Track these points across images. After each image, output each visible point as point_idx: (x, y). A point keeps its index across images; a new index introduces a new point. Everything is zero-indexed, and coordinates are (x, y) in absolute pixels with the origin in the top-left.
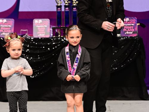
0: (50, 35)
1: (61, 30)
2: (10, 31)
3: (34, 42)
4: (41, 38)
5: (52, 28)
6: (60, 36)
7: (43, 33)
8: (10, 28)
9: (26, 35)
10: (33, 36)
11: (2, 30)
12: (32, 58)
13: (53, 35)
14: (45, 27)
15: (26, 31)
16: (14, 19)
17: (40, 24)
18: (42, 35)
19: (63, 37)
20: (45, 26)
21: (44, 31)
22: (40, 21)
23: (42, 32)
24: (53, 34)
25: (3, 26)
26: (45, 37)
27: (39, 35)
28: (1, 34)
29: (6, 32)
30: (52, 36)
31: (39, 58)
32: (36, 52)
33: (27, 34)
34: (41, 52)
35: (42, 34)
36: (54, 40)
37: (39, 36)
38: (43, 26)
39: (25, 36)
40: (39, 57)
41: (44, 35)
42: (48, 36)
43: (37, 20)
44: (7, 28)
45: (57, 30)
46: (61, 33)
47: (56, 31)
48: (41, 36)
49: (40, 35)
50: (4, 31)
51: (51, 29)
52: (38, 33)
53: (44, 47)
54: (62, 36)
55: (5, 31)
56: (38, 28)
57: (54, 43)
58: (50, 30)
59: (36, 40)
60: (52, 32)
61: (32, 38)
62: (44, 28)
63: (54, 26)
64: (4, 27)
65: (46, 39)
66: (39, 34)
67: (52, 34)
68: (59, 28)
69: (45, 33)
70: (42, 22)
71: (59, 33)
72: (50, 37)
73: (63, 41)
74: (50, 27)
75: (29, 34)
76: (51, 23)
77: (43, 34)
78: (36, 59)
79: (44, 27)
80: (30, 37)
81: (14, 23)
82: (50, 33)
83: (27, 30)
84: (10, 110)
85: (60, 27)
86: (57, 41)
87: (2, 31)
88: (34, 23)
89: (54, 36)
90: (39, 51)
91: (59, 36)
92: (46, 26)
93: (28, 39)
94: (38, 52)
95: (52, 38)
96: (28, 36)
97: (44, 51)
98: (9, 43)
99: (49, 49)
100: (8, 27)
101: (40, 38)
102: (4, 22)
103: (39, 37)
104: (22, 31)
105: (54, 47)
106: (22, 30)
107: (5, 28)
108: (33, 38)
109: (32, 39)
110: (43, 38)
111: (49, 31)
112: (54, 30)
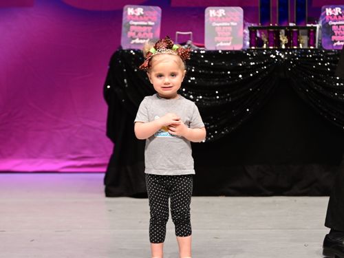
0: (244, 45)
1: (269, 32)
2: (151, 35)
3: (206, 61)
4: (222, 51)
5: (249, 28)
6: (268, 46)
7: (227, 39)
8: (151, 28)
9: (189, 45)
10: (204, 47)
11: (133, 31)
12: (201, 97)
13: (251, 45)
14: (233, 26)
15: (190, 35)
16: (161, 8)
17: (221, 18)
18: (225, 44)
19: (274, 50)
20: (233, 24)
21: (230, 36)
22: (221, 11)
23: (225, 37)
24: (250, 41)
25: (136, 23)
26: (231, 49)
27: (218, 45)
28: (131, 41)
29: (142, 37)
30: (248, 47)
31: (218, 97)
32: (211, 83)
33: (189, 42)
34: (222, 83)
35: (226, 42)
36: (252, 56)
37: (220, 46)
38: (228, 24)
39: (186, 46)
40: (217, 95)
41: (229, 44)
42: (238, 47)
43: (214, 11)
44: (145, 28)
45: (261, 34)
46: (268, 39)
47: (258, 35)
48: (224, 46)
49: (221, 44)
50: (137, 34)
51: (247, 32)
52: (216, 40)
53: (229, 72)
54: (271, 48)
55: (140, 35)
56: (217, 29)
57: (252, 64)
58: (244, 33)
59: (212, 55)
60: (248, 37)
61: (202, 52)
62: (230, 29)
63: (253, 22)
64: (138, 25)
65: (234, 53)
66: (219, 42)
67: (248, 43)
68: (265, 28)
69: (233, 41)
70: (224, 14)
71: (265, 40)
72: (243, 50)
73: (275, 58)
74: (244, 25)
75: (194, 41)
76: (247, 18)
77: (229, 42)
78: (210, 100)
79: (230, 26)
80: (197, 48)
81: (160, 16)
82: (244, 40)
83: (191, 33)
84: (151, 216)
85: (266, 26)
86: (260, 58)
87: (134, 33)
88: (206, 15)
89: (253, 48)
90: (218, 81)
91: (265, 46)
92: (235, 24)
93: (193, 53)
94: (217, 83)
95: (248, 51)
96: (193, 46)
97: (230, 80)
98: (150, 60)
99: (240, 76)
100: (147, 26)
101: (220, 52)
102: (138, 14)
103: (217, 49)
104: (179, 35)
105: (253, 72)
106: (178, 32)
107: (140, 27)
108: (204, 52)
109: (203, 54)
110: (228, 51)
111: (242, 35)
112: (252, 32)
